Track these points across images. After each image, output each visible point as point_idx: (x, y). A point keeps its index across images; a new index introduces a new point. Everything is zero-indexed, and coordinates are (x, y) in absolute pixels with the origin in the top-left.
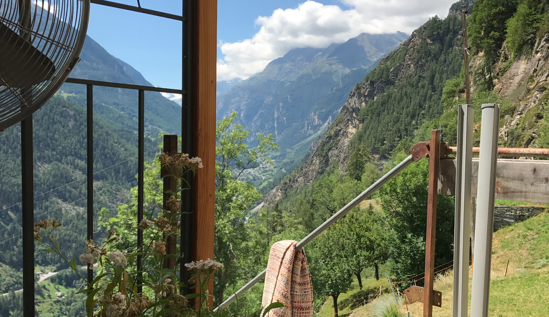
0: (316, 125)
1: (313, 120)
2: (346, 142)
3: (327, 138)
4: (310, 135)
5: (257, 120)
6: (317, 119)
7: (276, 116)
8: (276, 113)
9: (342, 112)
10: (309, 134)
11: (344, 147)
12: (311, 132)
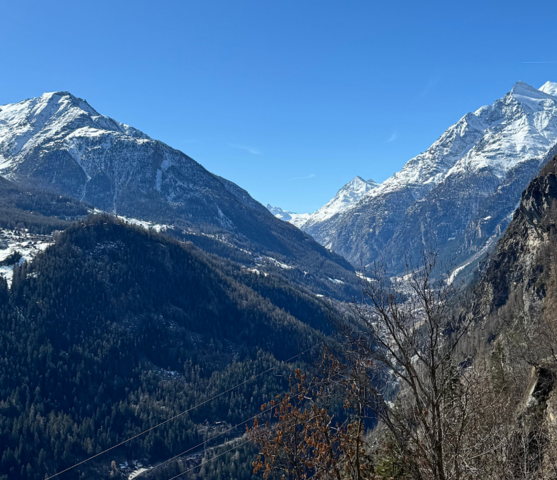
0: (481, 239)
1: (475, 232)
2: (528, 259)
3: (499, 255)
4: (473, 253)
5: (398, 237)
6: (480, 231)
7: (423, 230)
8: (422, 226)
9: (515, 218)
10: (472, 251)
11: (526, 266)
12: (474, 248)
